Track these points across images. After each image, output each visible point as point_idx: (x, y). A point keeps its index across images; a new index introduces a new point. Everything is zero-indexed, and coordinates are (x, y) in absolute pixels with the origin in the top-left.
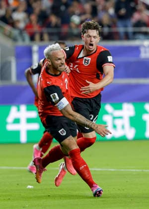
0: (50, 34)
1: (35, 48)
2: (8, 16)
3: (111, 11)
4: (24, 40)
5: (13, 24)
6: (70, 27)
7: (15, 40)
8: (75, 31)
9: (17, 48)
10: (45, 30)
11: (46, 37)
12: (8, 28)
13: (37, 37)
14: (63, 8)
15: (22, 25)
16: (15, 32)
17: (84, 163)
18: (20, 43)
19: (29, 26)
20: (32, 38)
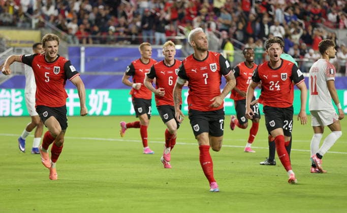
0: (94, 39)
1: (83, 48)
2: (62, 25)
3: (139, 24)
4: (75, 43)
5: (67, 31)
6: (108, 34)
7: (68, 42)
8: (112, 38)
9: (69, 48)
10: (90, 36)
11: (91, 41)
12: (64, 34)
13: (84, 41)
14: (103, 20)
15: (74, 32)
16: (70, 37)
17: (211, 160)
18: (72, 45)
19: (78, 33)
20: (81, 42)
